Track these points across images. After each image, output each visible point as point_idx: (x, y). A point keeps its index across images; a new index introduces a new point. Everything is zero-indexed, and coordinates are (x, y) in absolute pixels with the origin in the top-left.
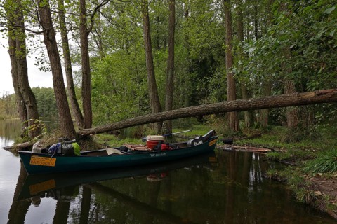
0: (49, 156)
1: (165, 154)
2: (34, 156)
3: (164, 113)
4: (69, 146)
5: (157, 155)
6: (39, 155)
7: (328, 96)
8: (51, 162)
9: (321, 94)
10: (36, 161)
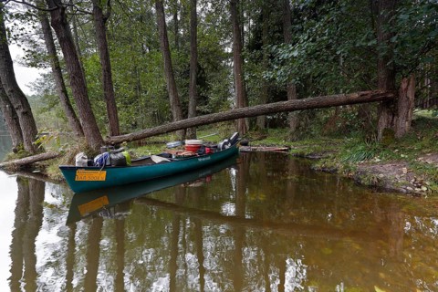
0: (97, 169)
1: (209, 158)
2: (79, 170)
3: (189, 120)
4: (119, 155)
5: (204, 159)
6: (85, 168)
7: (369, 97)
8: (101, 176)
9: (363, 95)
10: (83, 176)
